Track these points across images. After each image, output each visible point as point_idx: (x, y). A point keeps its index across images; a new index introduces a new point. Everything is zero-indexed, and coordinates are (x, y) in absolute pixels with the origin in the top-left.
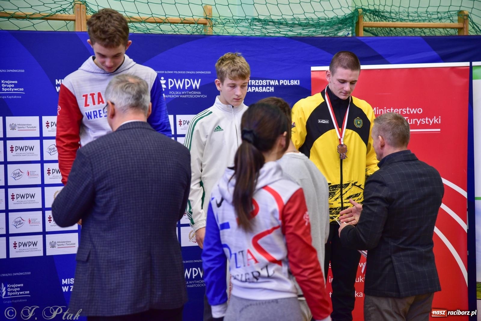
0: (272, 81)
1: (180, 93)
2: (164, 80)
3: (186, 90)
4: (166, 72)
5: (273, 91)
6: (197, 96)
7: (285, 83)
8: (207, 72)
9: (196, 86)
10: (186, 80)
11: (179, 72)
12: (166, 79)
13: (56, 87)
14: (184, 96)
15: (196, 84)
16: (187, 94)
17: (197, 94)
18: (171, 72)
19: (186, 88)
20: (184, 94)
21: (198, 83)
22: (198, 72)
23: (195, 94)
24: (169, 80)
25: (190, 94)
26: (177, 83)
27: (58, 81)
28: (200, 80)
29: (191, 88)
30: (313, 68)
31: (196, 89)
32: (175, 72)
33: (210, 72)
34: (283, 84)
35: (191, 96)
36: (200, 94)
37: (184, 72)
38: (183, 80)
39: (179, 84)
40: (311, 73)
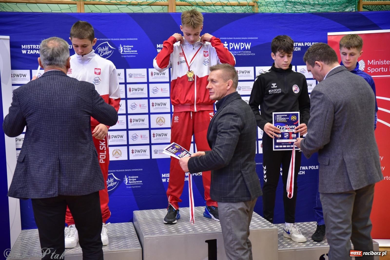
0: (300, 43)
1: (237, 52)
2: (227, 43)
3: (241, 51)
4: (228, 38)
5: (300, 50)
6: (249, 54)
7: (309, 45)
8: (255, 38)
9: (248, 47)
10: (241, 43)
11: (237, 38)
12: (228, 43)
13: (157, 49)
14: (240, 55)
15: (248, 46)
16: (242, 53)
17: (248, 53)
18: (232, 38)
19: (241, 49)
20: (240, 53)
21: (249, 45)
22: (249, 38)
23: (247, 53)
24: (230, 44)
25: (244, 53)
26: (235, 45)
27: (159, 45)
28: (250, 43)
29: (244, 49)
30: (329, 34)
31: (248, 50)
32: (234, 38)
33: (257, 38)
34: (307, 45)
35: (245, 54)
36: (250, 53)
37: (240, 38)
38: (239, 43)
39: (237, 46)
40: (328, 37)
